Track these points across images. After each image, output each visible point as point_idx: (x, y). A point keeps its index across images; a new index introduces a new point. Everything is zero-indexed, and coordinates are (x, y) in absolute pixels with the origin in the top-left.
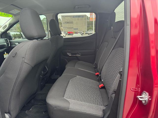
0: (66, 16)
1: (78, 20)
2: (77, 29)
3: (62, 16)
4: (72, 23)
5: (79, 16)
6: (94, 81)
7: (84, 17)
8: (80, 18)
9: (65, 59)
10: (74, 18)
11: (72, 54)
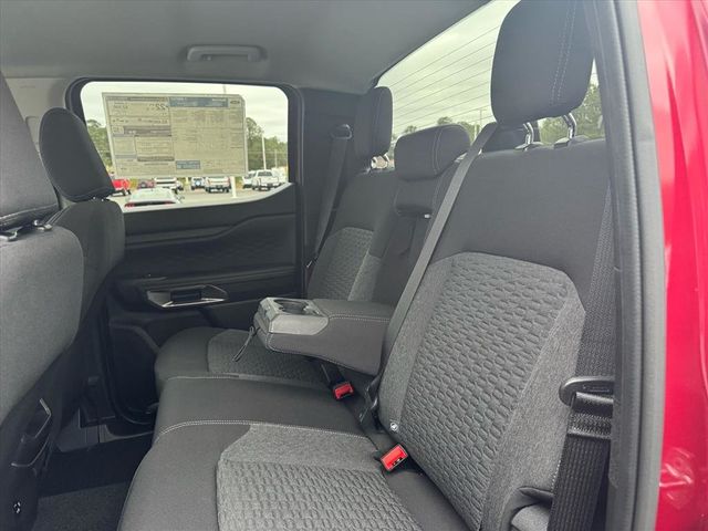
0: (129, 99)
1: (200, 117)
2: (197, 164)
3: (109, 98)
4: (165, 132)
5: (204, 101)
6: (344, 437)
7: (230, 105)
8: (208, 110)
9: (139, 330)
10: (177, 109)
11: (175, 297)
